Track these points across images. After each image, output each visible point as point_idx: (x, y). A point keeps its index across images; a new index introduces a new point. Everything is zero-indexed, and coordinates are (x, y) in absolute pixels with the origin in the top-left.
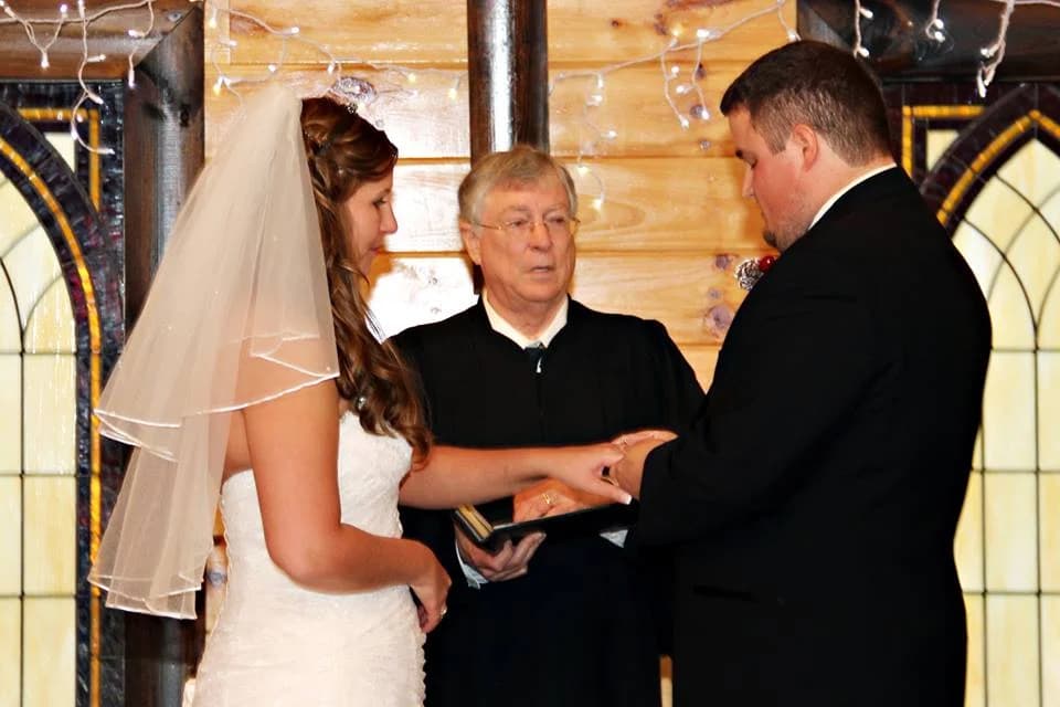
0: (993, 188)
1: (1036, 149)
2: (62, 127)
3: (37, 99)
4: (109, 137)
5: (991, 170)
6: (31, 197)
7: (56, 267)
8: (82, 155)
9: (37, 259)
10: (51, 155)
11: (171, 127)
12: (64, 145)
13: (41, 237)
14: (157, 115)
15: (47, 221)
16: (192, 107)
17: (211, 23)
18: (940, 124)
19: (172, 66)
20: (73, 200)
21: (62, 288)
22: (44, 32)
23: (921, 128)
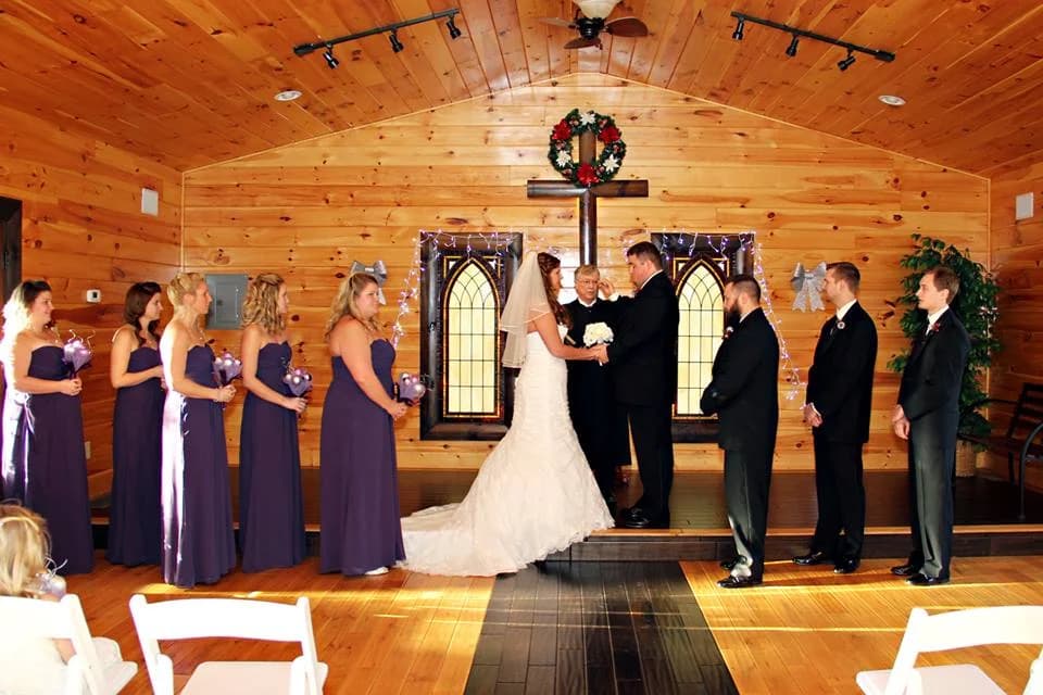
0: (692, 276)
1: (701, 267)
2: (492, 260)
3: (487, 253)
4: (502, 262)
5: (692, 272)
6: (486, 275)
7: (490, 290)
8: (496, 266)
9: (487, 288)
10: (490, 266)
11: (515, 259)
12: (493, 264)
13: (488, 284)
14: (512, 257)
15: (489, 280)
16: (520, 256)
17: (525, 238)
18: (681, 262)
19: (516, 246)
20: (494, 276)
21: (492, 295)
22: (488, 239)
23: (678, 262)
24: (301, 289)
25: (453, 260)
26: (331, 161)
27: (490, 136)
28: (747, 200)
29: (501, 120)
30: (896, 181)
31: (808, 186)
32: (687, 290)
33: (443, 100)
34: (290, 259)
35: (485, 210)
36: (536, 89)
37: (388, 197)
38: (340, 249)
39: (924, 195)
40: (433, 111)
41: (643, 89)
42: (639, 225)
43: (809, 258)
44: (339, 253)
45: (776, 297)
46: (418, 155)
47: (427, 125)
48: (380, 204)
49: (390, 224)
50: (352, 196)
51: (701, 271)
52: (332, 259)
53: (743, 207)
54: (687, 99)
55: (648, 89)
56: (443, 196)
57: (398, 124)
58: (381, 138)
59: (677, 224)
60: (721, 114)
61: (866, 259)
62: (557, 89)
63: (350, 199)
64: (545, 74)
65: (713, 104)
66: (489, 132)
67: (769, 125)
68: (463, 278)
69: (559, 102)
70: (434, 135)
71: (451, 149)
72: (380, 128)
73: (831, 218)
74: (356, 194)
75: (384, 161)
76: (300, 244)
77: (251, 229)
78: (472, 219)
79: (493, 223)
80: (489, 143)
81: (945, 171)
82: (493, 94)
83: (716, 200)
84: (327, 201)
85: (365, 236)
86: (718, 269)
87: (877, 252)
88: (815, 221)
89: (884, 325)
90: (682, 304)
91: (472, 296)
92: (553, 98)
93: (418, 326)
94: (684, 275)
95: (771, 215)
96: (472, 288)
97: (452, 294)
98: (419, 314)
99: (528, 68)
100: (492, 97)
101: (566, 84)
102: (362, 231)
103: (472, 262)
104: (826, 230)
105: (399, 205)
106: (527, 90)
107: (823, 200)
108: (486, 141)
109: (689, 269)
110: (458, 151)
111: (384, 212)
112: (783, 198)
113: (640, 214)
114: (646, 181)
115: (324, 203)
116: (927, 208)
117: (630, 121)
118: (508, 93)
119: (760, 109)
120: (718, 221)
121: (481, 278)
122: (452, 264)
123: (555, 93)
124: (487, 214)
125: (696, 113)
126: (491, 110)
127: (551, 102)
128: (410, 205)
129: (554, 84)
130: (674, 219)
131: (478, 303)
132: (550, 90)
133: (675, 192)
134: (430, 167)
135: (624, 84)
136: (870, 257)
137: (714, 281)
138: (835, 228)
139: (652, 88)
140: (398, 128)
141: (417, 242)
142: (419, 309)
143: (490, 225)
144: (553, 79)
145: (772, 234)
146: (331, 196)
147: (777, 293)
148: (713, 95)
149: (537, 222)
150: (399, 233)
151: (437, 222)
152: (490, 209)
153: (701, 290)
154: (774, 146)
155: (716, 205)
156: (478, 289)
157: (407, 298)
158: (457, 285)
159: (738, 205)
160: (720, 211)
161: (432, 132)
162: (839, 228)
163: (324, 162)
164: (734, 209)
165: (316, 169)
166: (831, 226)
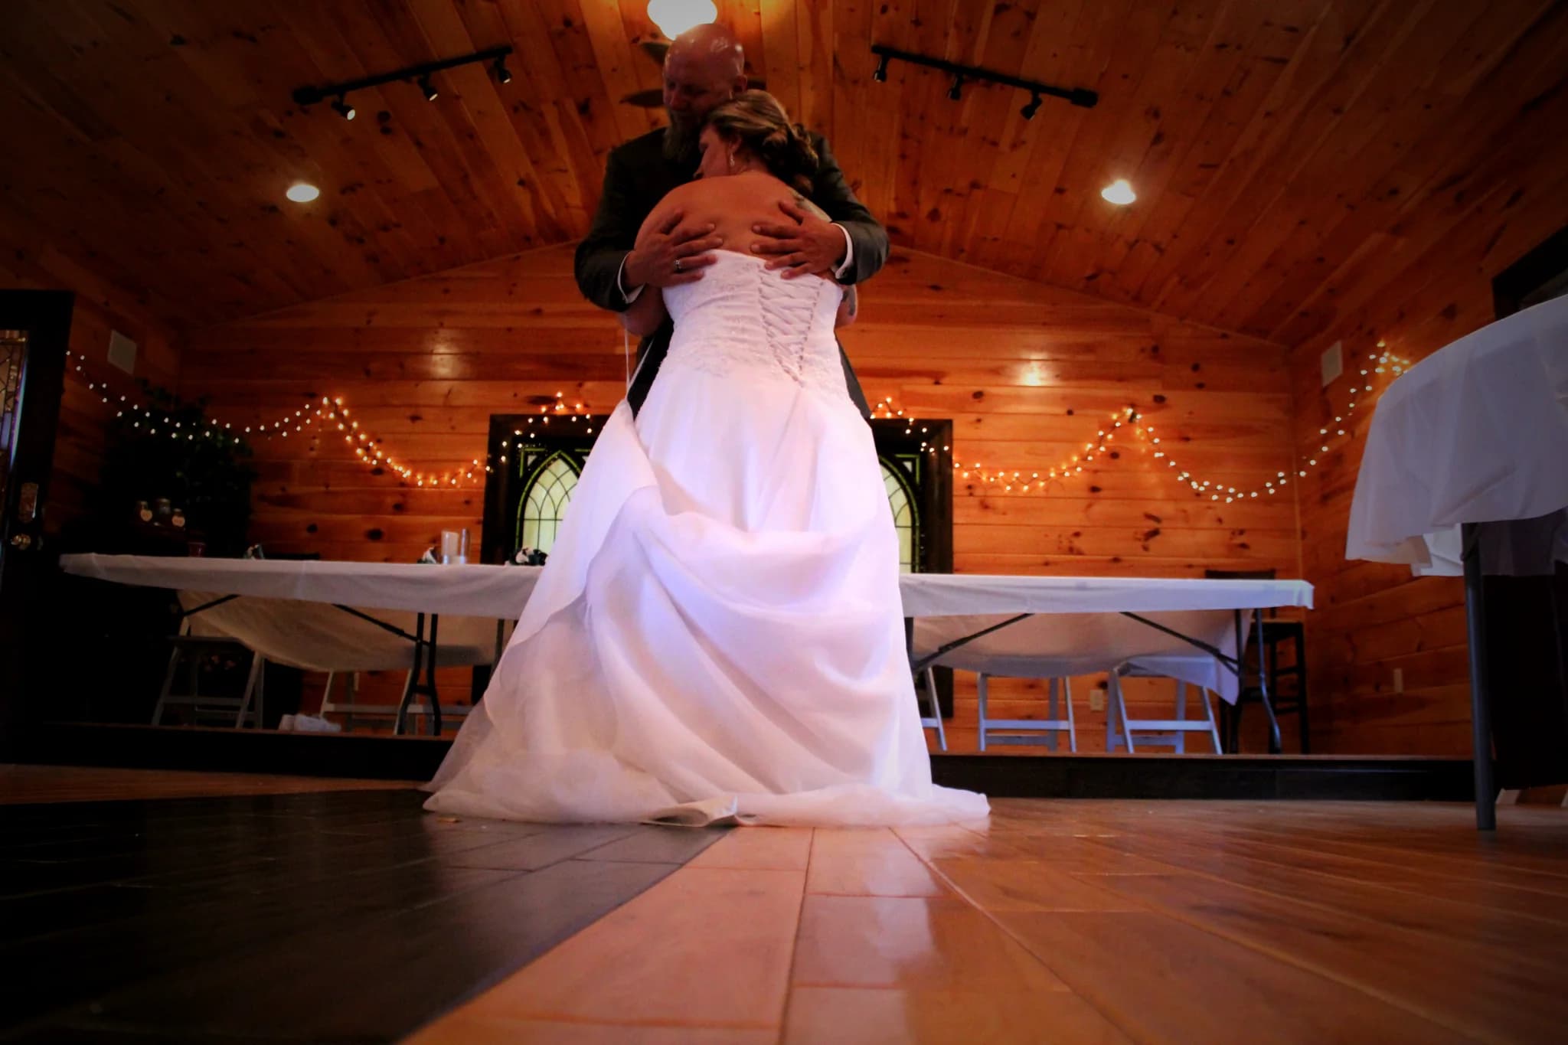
24: (323, 489)
25: (531, 453)
26: (378, 320)
28: (943, 373)
30: (1155, 349)
34: (312, 450)
35: (580, 385)
38: (380, 438)
39: (1196, 368)
40: (518, 258)
44: (378, 442)
45: (986, 507)
46: (493, 312)
47: (510, 276)
49: (451, 403)
50: (402, 366)
52: (368, 449)
53: (937, 383)
56: (524, 366)
57: (469, 273)
58: (447, 291)
60: (906, 261)
61: (1114, 455)
63: (400, 371)
68: (546, 478)
70: (518, 289)
71: (534, 306)
72: (446, 279)
73: (1063, 398)
74: (407, 363)
75: (448, 321)
76: (327, 429)
77: (262, 409)
79: (590, 404)
81: (1224, 336)
83: (900, 374)
84: (368, 372)
85: (415, 418)
86: (904, 470)
87: (1130, 445)
88: (1040, 404)
89: (1146, 549)
91: (557, 503)
95: (978, 394)
96: (557, 491)
97: (530, 502)
98: (480, 527)
102: (410, 412)
103: (560, 457)
104: (1056, 415)
105: (463, 379)
110: (547, 307)
111: (442, 387)
112: (996, 372)
115: (363, 376)
116: (1200, 386)
120: (902, 404)
121: (571, 478)
122: (531, 459)
124: (582, 391)
128: (478, 378)
134: (509, 330)
136: (1120, 451)
137: (897, 486)
138: (1070, 413)
140: (470, 278)
141: (485, 427)
142: (481, 518)
143: (586, 407)
145: (979, 421)
146: (373, 366)
147: (986, 502)
150: (462, 414)
151: (515, 399)
152: (586, 384)
154: (980, 302)
155: (899, 381)
156: (567, 493)
157: (467, 502)
158: (537, 487)
159: (933, 381)
160: (907, 388)
161: (514, 285)
162: (1076, 412)
163: (369, 322)
164: (924, 386)
165: (357, 330)
166: (1062, 410)
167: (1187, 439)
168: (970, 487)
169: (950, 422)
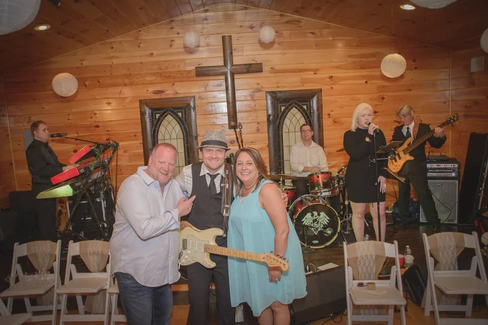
0: (289, 113)
1: (294, 108)
2: (180, 112)
4: (185, 113)
6: (177, 120)
7: (180, 128)
8: (182, 115)
9: (178, 127)
10: (178, 115)
11: (192, 112)
12: (180, 114)
14: (190, 110)
16: (194, 109)
17: (196, 99)
18: (283, 106)
19: (192, 104)
20: (182, 121)
21: (181, 131)
23: (281, 106)
25: (158, 113)
26: (85, 63)
27: (173, 43)
28: (318, 70)
29: (178, 34)
31: (350, 60)
32: (287, 121)
33: (144, 24)
34: (69, 119)
35: (173, 84)
36: (196, 15)
37: (119, 81)
38: (96, 112)
39: (414, 60)
40: (140, 31)
41: (256, 11)
42: (259, 87)
43: (352, 100)
44: (95, 114)
45: (336, 122)
46: (133, 57)
47: (138, 39)
48: (116, 85)
49: (122, 96)
50: (99, 82)
51: (294, 110)
52: (91, 118)
53: (315, 74)
54: (281, 15)
55: (259, 10)
56: (149, 78)
57: (120, 39)
58: (112, 48)
59: (279, 85)
60: (300, 22)
61: (383, 98)
62: (208, 14)
63: (98, 84)
64: (201, 5)
65: (296, 17)
66: (172, 41)
67: (328, 27)
68: (165, 122)
69: (209, 21)
70: (142, 45)
71: (151, 52)
72: (111, 42)
73: (363, 77)
74: (100, 81)
75: (115, 61)
76: (73, 110)
77: (44, 104)
78: (166, 90)
79: (178, 92)
80: (172, 47)
81: (426, 46)
82: (172, 19)
83: (301, 71)
84: (86, 86)
85: (108, 103)
86: (303, 109)
87: (388, 94)
88: (355, 79)
90: (285, 129)
91: (170, 133)
92: (206, 19)
93: (142, 151)
94: (284, 114)
95: (331, 77)
96: (170, 128)
97: (160, 133)
98: (142, 145)
99: (190, 3)
100: (172, 21)
101: (213, 11)
102: (106, 101)
103: (169, 114)
104: (361, 84)
105: (125, 85)
106: (191, 16)
107: (359, 67)
108: (171, 46)
109: (288, 110)
110: (155, 53)
111: (118, 89)
112: (337, 67)
113: (259, 81)
114: (261, 63)
115: (84, 87)
116: (416, 68)
117: (250, 30)
118: (180, 18)
119: (323, 18)
120: (302, 83)
121: (174, 122)
122: (158, 115)
123: (206, 16)
124: (174, 87)
125: (287, 22)
126: (172, 28)
127: (205, 22)
128: (131, 84)
129: (207, 11)
130: (277, 83)
131: (174, 136)
132: (203, 15)
133: (277, 67)
134: (141, 63)
135: (246, 8)
136: (385, 97)
137: (301, 115)
138: (366, 82)
139: (261, 10)
140: (121, 42)
141: (138, 104)
142: (141, 141)
143: (177, 93)
144: (206, 8)
145: (332, 88)
146: (87, 83)
147: (336, 120)
148: (296, 12)
149: (202, 89)
150: (127, 101)
151: (148, 92)
152: (176, 84)
153: (294, 121)
154: (331, 39)
155: (300, 74)
156: (173, 128)
157: (135, 136)
158: (161, 127)
159: (313, 73)
160: (303, 76)
161: (140, 43)
162: (368, 82)
163: (82, 64)
164: (310, 75)
165: (78, 68)
166: (364, 81)
167: (410, 90)
168: (329, 115)
169: (321, 90)
